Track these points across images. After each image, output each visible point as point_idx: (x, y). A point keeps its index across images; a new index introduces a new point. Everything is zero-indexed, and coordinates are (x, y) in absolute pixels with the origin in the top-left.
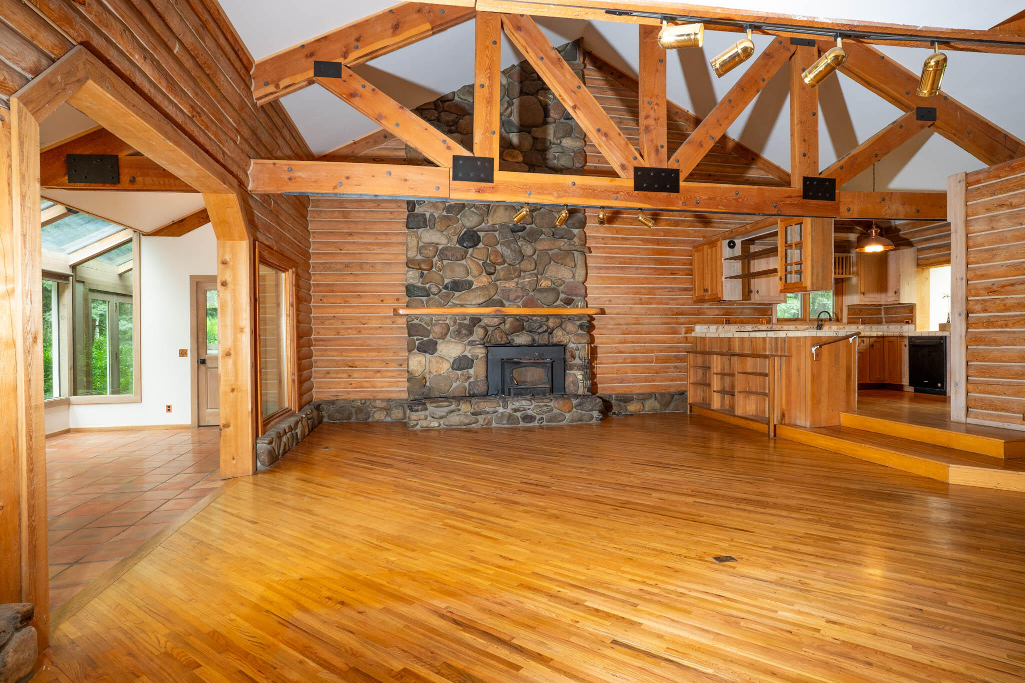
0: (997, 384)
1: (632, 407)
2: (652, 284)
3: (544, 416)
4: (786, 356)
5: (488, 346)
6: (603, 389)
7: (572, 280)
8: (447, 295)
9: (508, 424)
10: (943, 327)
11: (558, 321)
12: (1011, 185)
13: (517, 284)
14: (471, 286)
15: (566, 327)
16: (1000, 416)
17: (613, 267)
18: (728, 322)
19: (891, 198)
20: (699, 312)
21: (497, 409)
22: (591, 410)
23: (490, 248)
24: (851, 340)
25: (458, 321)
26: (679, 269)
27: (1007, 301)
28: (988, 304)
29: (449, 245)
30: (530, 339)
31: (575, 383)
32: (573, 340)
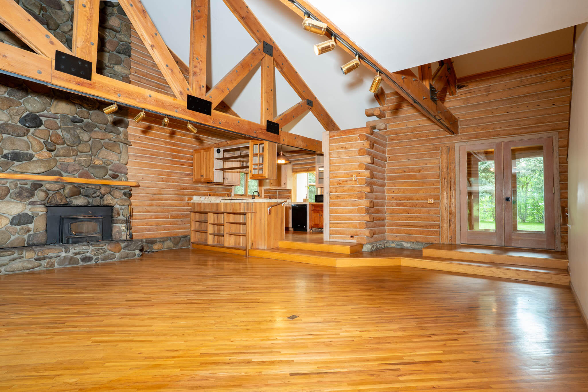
0: (341, 223)
1: (156, 247)
2: (170, 169)
3: (99, 257)
4: (254, 213)
5: (49, 206)
6: (136, 236)
7: (118, 162)
8: (7, 164)
9: (69, 264)
10: (305, 200)
11: (108, 189)
12: (346, 140)
13: (75, 161)
14: (32, 158)
15: (114, 194)
16: (341, 237)
17: (146, 157)
18: (211, 195)
19: (298, 138)
20: (196, 188)
21: (60, 254)
22: (134, 250)
23: (51, 131)
24: (283, 204)
25: (19, 185)
26: (185, 162)
27: (344, 188)
28: (338, 189)
29: (10, 122)
30: (86, 201)
31: (120, 232)
32: (119, 203)
